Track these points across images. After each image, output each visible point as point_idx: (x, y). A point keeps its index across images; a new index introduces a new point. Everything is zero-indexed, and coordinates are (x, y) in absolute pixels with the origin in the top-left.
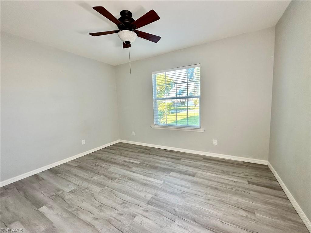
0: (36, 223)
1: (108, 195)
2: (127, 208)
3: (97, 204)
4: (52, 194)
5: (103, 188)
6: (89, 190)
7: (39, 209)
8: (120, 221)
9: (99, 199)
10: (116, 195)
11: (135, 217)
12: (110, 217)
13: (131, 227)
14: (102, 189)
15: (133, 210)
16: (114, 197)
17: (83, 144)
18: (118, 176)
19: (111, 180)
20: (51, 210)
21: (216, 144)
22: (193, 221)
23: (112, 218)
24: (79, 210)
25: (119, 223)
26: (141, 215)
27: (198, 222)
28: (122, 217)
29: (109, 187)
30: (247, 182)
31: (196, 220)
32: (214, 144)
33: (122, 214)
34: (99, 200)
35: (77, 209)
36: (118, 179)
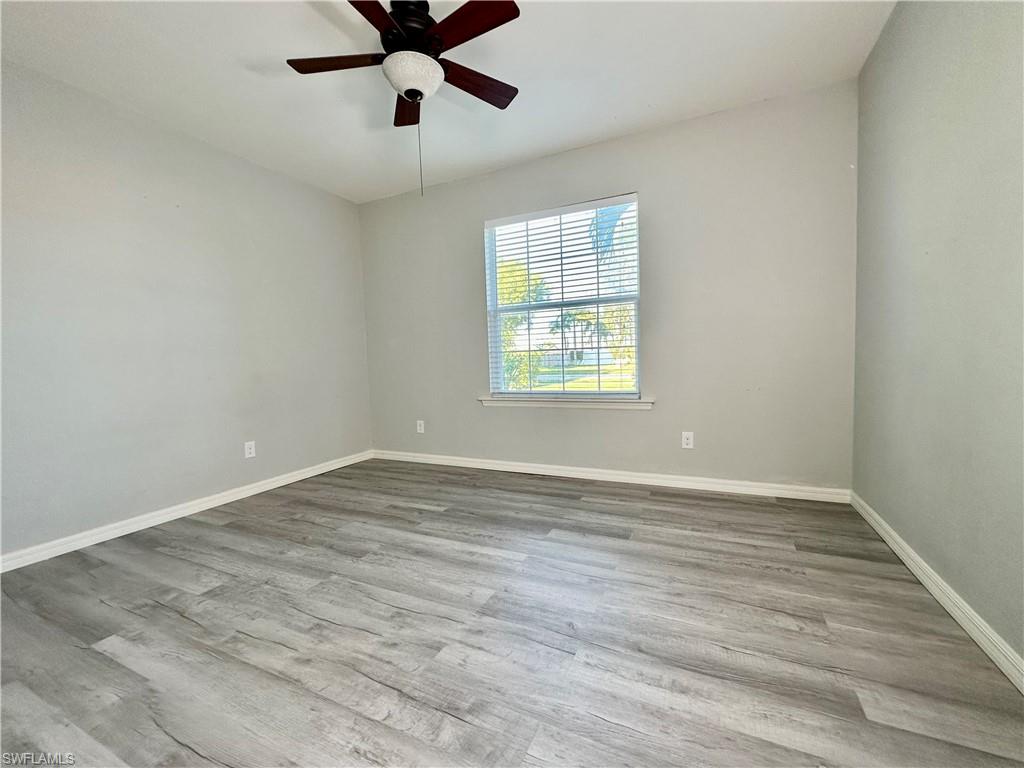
0: (84, 682)
1: (341, 597)
2: (410, 626)
3: (304, 621)
4: (140, 602)
5: (324, 578)
6: (275, 586)
7: (93, 646)
8: (389, 663)
9: (310, 607)
10: (369, 596)
11: (439, 649)
12: (354, 655)
13: (430, 675)
14: (319, 581)
15: (432, 631)
16: (365, 599)
17: (247, 456)
18: (375, 547)
19: (350, 558)
20: (140, 645)
21: (691, 446)
22: (633, 650)
23: (361, 657)
24: (242, 642)
25: (387, 667)
26: (461, 642)
27: (649, 651)
28: (395, 652)
29: (346, 576)
30: (793, 548)
31: (643, 647)
32: (684, 446)
33: (395, 645)
34: (311, 610)
35: (234, 637)
36: (375, 554)
